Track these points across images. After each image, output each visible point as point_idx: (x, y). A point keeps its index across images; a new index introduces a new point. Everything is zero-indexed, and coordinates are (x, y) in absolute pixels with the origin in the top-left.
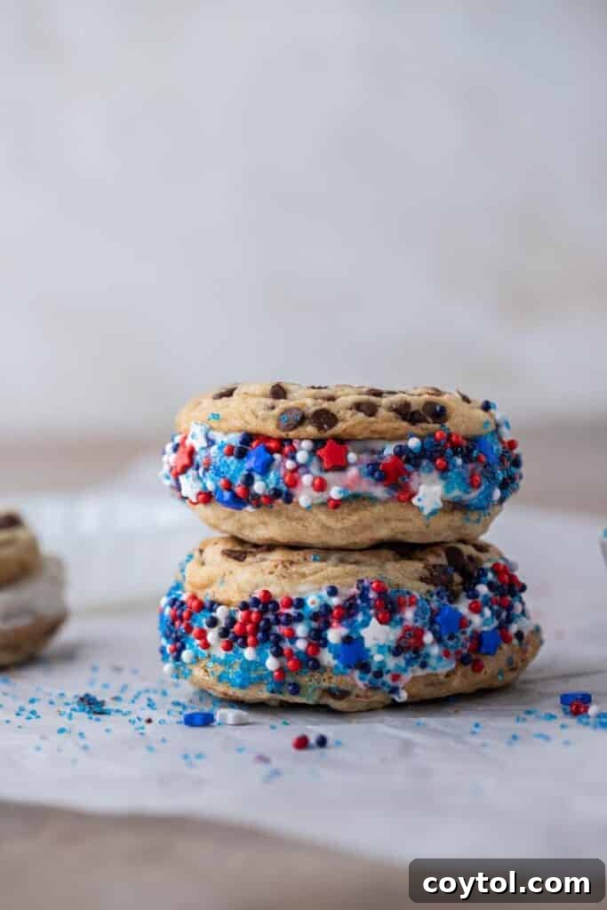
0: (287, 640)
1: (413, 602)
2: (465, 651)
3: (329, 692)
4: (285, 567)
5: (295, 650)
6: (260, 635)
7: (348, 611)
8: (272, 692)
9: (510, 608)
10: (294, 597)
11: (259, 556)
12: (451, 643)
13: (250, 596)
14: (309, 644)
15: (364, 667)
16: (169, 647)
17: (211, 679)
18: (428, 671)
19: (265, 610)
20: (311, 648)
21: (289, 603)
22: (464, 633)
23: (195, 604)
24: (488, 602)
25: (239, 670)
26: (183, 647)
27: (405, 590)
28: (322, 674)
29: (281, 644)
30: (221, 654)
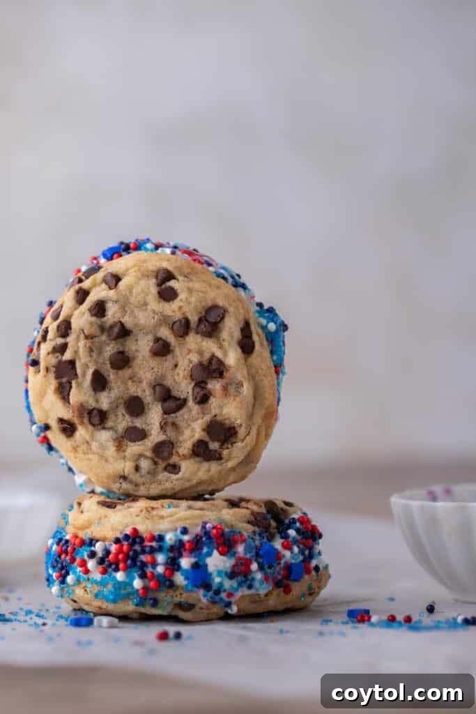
0: (150, 566)
1: (244, 541)
2: (279, 577)
3: (179, 606)
4: (148, 511)
5: (156, 574)
6: (129, 562)
7: (196, 546)
8: (137, 605)
9: (311, 549)
10: (156, 534)
11: (126, 505)
12: (269, 571)
13: (121, 533)
14: (166, 569)
15: (207, 586)
16: (54, 575)
17: (89, 596)
18: (252, 591)
19: (134, 543)
20: (167, 571)
21: (153, 538)
22: (279, 564)
23: (77, 541)
24: (296, 542)
25: (112, 589)
26: (67, 573)
27: (238, 531)
28: (175, 591)
29: (145, 569)
30: (97, 576)
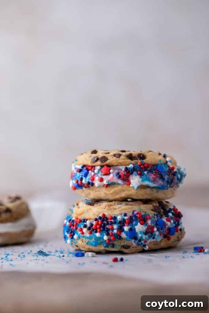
0: (111, 230)
1: (150, 219)
2: (166, 234)
3: (124, 247)
4: (109, 206)
5: (114, 233)
6: (102, 229)
7: (131, 221)
8: (105, 247)
9: (178, 221)
10: (113, 216)
11: (99, 204)
12: (161, 231)
13: (98, 216)
14: (118, 231)
15: (135, 238)
16: (68, 235)
17: (84, 244)
18: (155, 240)
19: (103, 220)
20: (118, 232)
21: (112, 218)
22: (165, 228)
23: (78, 220)
24: (171, 218)
25: (94, 240)
26: (74, 234)
27: (147, 214)
28: (122, 240)
29: (109, 231)
30: (87, 235)
